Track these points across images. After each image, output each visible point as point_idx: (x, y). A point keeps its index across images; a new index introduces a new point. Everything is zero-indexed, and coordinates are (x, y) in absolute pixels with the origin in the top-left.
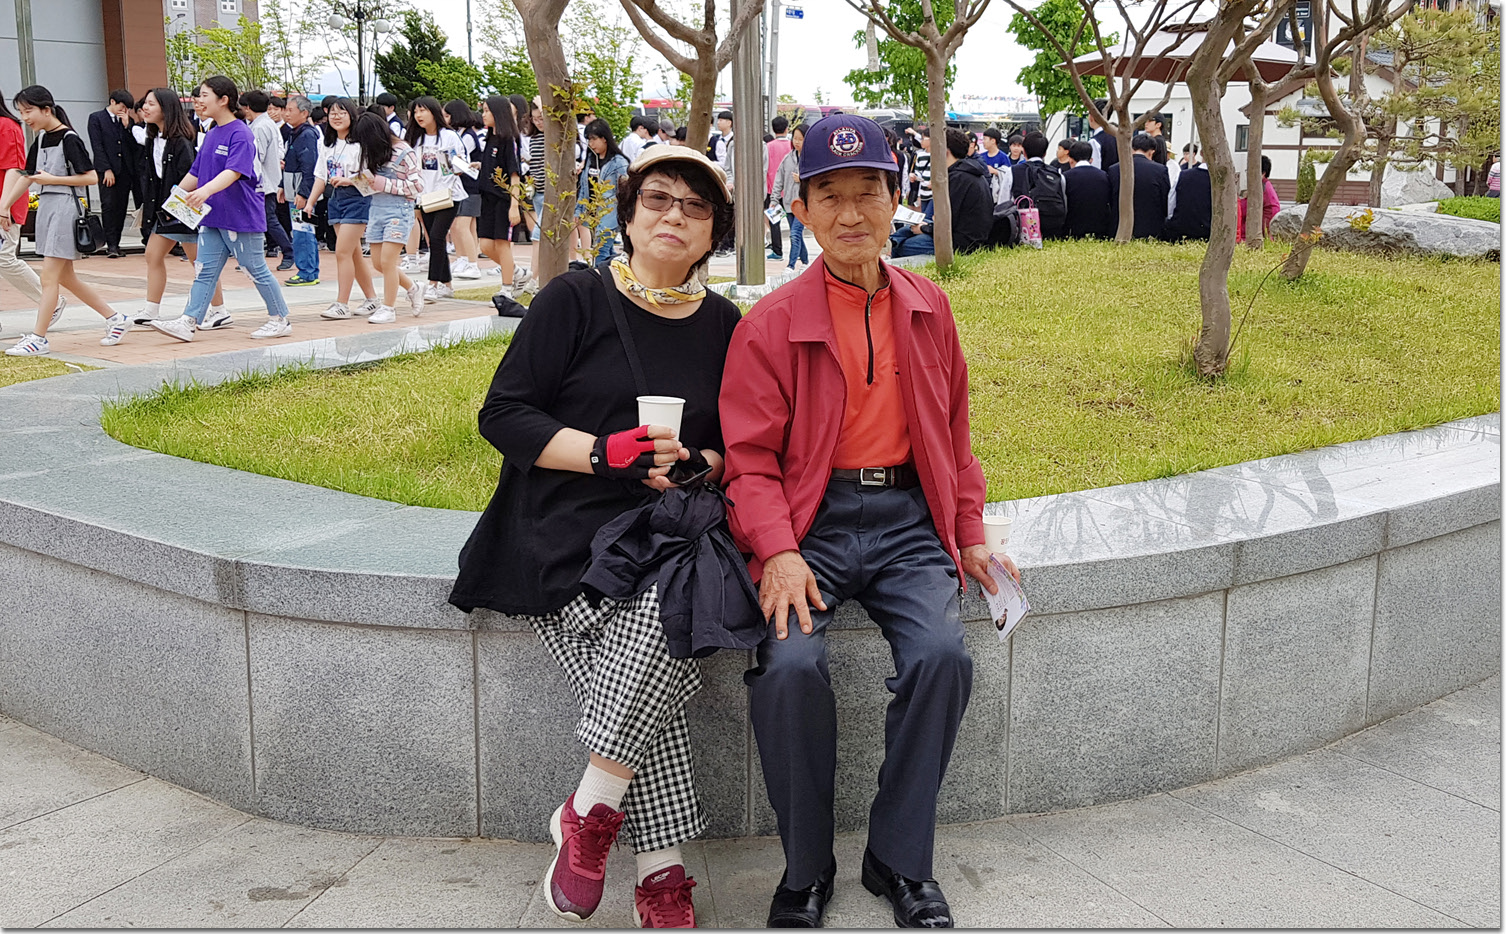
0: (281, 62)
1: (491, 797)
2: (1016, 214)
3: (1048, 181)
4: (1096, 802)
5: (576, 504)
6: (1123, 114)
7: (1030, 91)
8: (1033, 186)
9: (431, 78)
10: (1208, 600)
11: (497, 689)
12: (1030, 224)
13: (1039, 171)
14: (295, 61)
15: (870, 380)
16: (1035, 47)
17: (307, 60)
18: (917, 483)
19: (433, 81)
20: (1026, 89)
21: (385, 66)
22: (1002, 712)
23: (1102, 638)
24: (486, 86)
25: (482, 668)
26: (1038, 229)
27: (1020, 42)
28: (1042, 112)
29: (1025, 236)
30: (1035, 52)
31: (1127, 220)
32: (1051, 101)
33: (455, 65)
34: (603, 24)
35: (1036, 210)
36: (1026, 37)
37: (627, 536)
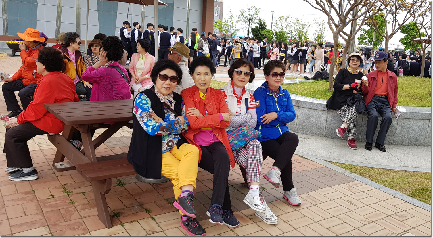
0: (232, 29)
1: (327, 132)
2: (399, 70)
3: (406, 64)
4: (407, 145)
5: (344, 95)
6: (424, 51)
7: (402, 44)
8: (403, 65)
9: (263, 34)
10: (427, 120)
11: (330, 119)
12: (401, 72)
13: (404, 62)
14: (234, 28)
15: (382, 83)
16: (405, 34)
17: (236, 29)
18: (388, 99)
19: (264, 34)
20: (401, 43)
21: (254, 31)
22: (395, 130)
23: (411, 123)
24: (275, 36)
25: (328, 116)
26: (403, 73)
27: (401, 33)
28: (405, 49)
29: (400, 75)
30: (404, 35)
31: (422, 73)
32: (407, 46)
33: (268, 31)
34: (301, 23)
35: (403, 70)
36: (403, 31)
37: (352, 99)
